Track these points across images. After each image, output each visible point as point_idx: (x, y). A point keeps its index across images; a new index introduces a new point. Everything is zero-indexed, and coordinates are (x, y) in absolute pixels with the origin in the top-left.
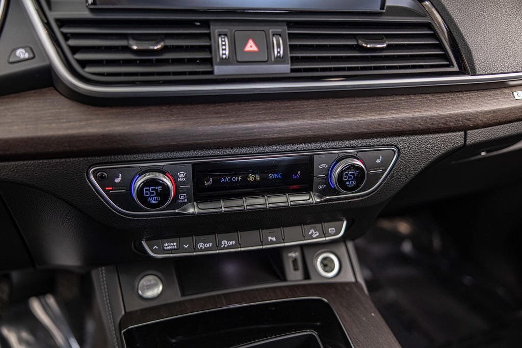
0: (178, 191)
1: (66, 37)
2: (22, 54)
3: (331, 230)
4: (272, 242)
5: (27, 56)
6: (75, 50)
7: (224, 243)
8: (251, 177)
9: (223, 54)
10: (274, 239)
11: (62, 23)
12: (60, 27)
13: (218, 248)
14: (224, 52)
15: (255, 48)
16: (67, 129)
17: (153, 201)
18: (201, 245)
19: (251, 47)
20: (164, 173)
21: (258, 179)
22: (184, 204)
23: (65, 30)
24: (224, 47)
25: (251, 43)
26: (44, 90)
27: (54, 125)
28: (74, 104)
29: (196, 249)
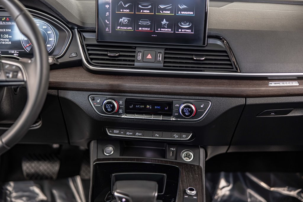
0: (119, 108)
1: (88, 50)
2: (74, 55)
3: (184, 136)
4: (157, 137)
5: (75, 55)
6: (90, 54)
7: (137, 134)
8: (148, 106)
9: (139, 59)
10: (158, 136)
11: (87, 45)
12: (86, 47)
13: (134, 135)
14: (139, 58)
15: (150, 57)
16: (84, 80)
17: (109, 110)
18: (128, 133)
19: (149, 57)
20: (115, 101)
21: (151, 108)
22: (121, 114)
23: (88, 48)
24: (139, 56)
25: (149, 55)
26: (79, 67)
27: (80, 79)
28: (88, 72)
29: (125, 134)
